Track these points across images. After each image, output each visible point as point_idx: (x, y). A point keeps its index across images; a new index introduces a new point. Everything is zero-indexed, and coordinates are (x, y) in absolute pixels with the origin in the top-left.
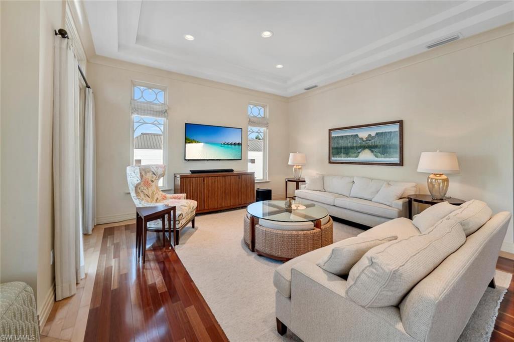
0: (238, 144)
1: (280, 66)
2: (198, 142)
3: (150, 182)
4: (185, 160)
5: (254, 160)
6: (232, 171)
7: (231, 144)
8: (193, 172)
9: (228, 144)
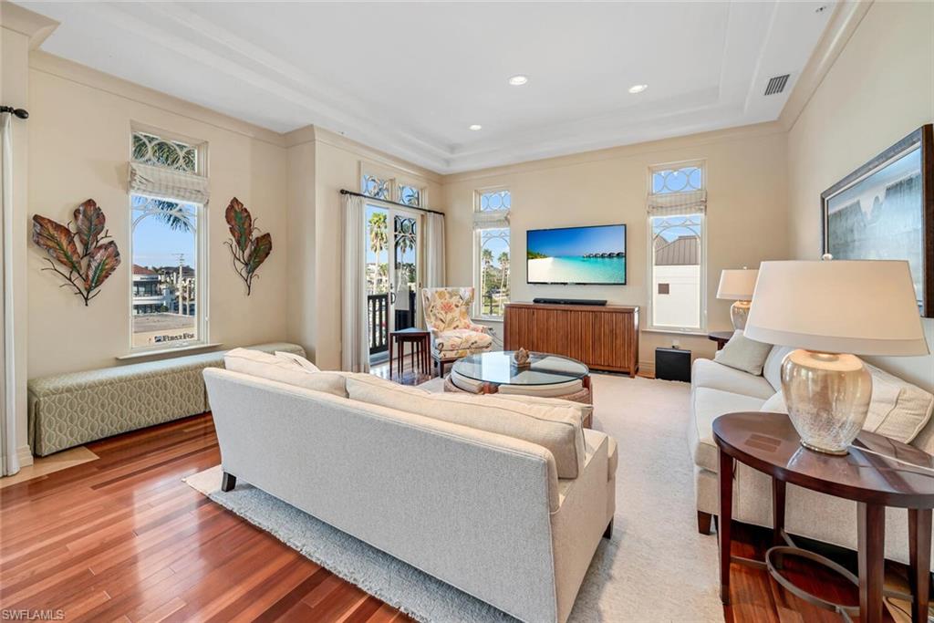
0: (618, 254)
1: (637, 89)
2: (545, 257)
3: (453, 306)
4: (528, 283)
5: (668, 285)
6: (603, 303)
7: (603, 256)
8: (536, 301)
9: (596, 256)
